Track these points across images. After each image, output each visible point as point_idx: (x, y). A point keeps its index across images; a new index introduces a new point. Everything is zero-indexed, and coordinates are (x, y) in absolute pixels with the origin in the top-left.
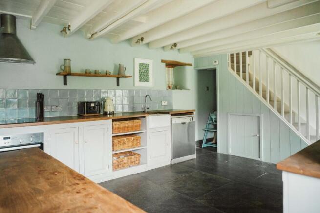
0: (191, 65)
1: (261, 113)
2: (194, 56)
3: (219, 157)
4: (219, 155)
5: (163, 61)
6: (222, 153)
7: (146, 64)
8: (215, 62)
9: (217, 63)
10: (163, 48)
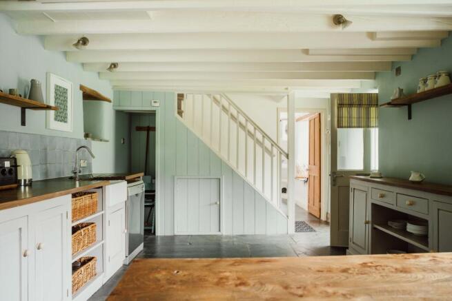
0: (110, 101)
1: (222, 176)
2: (114, 87)
3: (159, 242)
4: (159, 239)
5: (82, 88)
6: (163, 234)
7: (64, 89)
8: (155, 102)
9: (157, 105)
10: (83, 64)
